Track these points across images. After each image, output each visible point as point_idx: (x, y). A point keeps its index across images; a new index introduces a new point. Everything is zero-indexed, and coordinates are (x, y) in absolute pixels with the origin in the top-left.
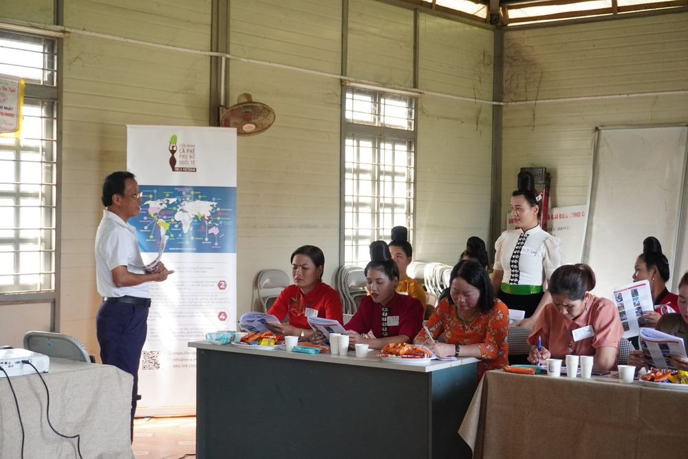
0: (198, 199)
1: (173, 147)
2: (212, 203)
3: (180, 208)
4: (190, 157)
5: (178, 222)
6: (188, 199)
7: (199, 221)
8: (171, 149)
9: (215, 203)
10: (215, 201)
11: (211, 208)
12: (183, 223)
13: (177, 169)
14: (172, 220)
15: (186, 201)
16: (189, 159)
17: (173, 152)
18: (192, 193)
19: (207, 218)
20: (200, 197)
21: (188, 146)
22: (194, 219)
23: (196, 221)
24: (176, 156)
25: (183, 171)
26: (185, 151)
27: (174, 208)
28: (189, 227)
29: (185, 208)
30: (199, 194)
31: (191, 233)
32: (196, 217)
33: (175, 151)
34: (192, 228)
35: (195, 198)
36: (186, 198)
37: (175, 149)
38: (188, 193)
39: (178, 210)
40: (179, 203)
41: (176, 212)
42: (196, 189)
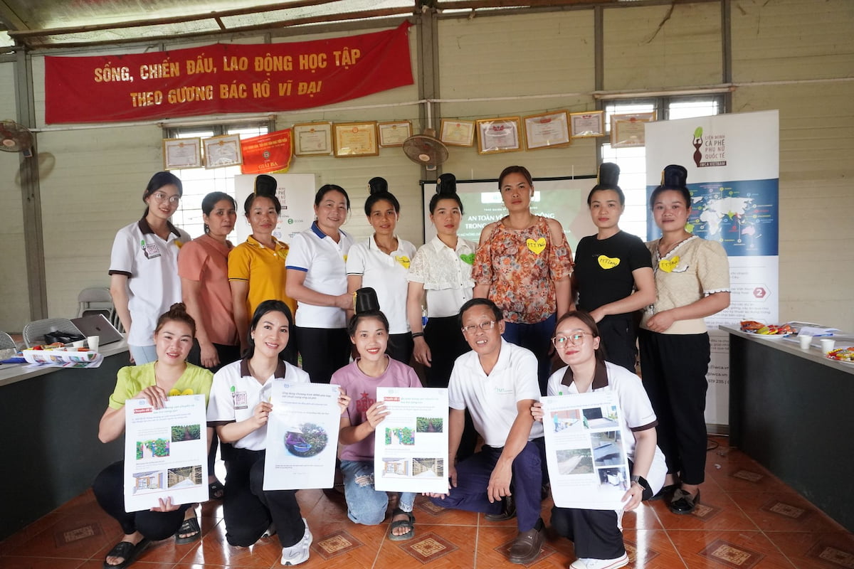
0: (729, 196)
1: (697, 140)
2: (746, 200)
3: (707, 207)
4: (719, 149)
5: (704, 223)
6: (716, 196)
7: (729, 220)
8: (695, 143)
9: (751, 200)
10: (750, 197)
11: (745, 205)
12: (710, 223)
13: (703, 165)
14: (697, 221)
15: (713, 198)
16: (717, 152)
17: (698, 146)
18: (722, 189)
19: (739, 217)
20: (731, 193)
21: (716, 137)
22: (723, 218)
23: (726, 220)
24: (701, 150)
25: (709, 166)
26: (713, 143)
27: (700, 208)
28: (717, 227)
29: (711, 207)
30: (730, 190)
31: (720, 234)
32: (726, 216)
33: (701, 145)
34: (721, 229)
35: (725, 194)
36: (713, 195)
37: (700, 142)
38: (715, 190)
39: (704, 209)
40: (704, 201)
41: (701, 211)
42: (726, 184)
